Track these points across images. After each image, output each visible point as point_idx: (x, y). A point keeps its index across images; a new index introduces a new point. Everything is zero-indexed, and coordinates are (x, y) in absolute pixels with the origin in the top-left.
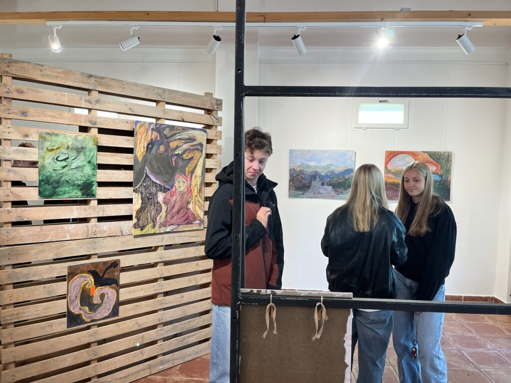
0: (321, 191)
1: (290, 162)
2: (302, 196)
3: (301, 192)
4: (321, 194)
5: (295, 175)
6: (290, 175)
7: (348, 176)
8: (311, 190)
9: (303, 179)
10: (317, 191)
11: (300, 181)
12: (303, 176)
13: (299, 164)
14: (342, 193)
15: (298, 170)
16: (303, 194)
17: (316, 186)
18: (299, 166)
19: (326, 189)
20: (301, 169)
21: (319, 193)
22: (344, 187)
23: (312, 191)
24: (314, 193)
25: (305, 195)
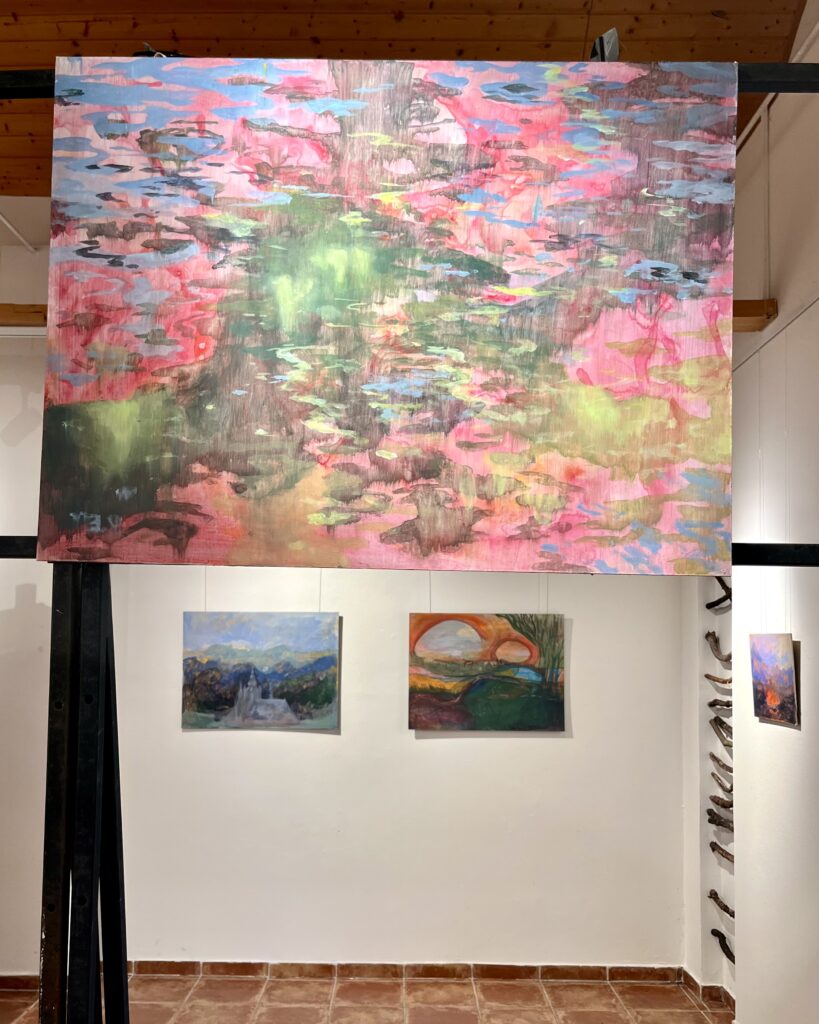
0: (261, 712)
1: (185, 644)
2: (215, 724)
3: (212, 716)
4: (262, 718)
5: (197, 674)
6: (186, 674)
7: (324, 675)
8: (236, 708)
9: (218, 683)
10: (252, 712)
11: (211, 689)
12: (218, 676)
13: (206, 646)
14: (310, 715)
15: (205, 661)
16: (217, 720)
17: (248, 699)
18: (206, 652)
19: (273, 707)
20: (211, 657)
21: (256, 716)
22: (314, 701)
23: (239, 712)
24: (245, 717)
25: (222, 723)
